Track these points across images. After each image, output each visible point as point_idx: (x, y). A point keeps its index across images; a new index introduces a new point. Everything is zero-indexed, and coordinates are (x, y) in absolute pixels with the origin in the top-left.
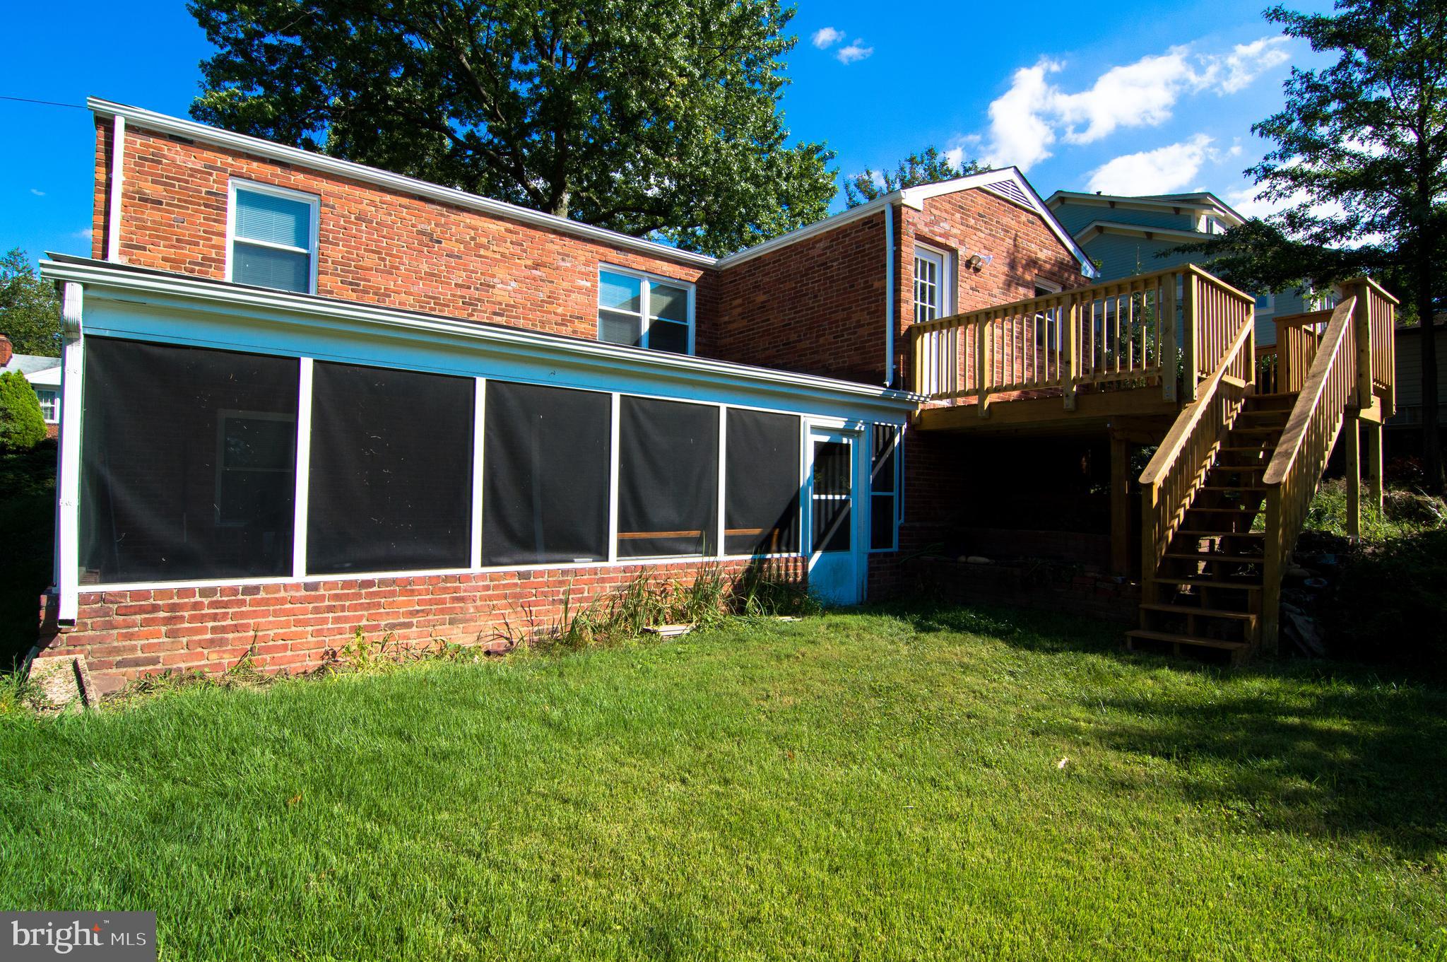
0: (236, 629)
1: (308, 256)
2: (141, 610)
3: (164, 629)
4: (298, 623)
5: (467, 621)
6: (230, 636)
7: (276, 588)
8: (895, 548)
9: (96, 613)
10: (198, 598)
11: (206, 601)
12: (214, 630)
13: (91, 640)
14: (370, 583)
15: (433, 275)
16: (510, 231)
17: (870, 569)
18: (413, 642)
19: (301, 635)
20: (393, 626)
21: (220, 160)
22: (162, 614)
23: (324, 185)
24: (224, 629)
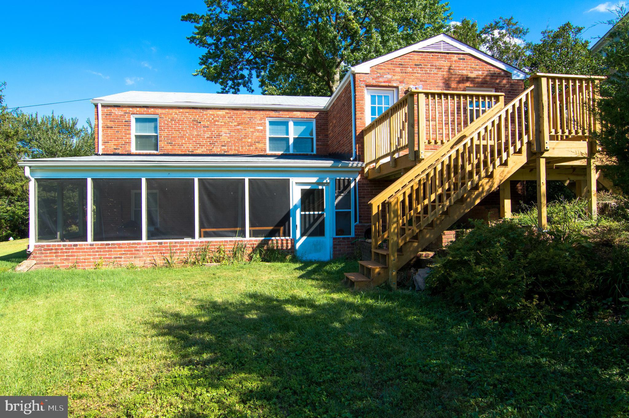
0: (72, 256)
1: (157, 136)
2: (49, 250)
3: (54, 255)
4: (88, 255)
5: (140, 257)
6: (70, 258)
7: (82, 245)
8: (353, 235)
9: (39, 250)
10: (62, 247)
11: (64, 248)
12: (67, 256)
13: (38, 257)
14: (109, 244)
15: (198, 135)
16: (228, 113)
17: (334, 245)
18: (122, 263)
19: (89, 259)
20: (116, 258)
21: (128, 110)
22: (54, 251)
23: (159, 111)
24: (69, 256)
